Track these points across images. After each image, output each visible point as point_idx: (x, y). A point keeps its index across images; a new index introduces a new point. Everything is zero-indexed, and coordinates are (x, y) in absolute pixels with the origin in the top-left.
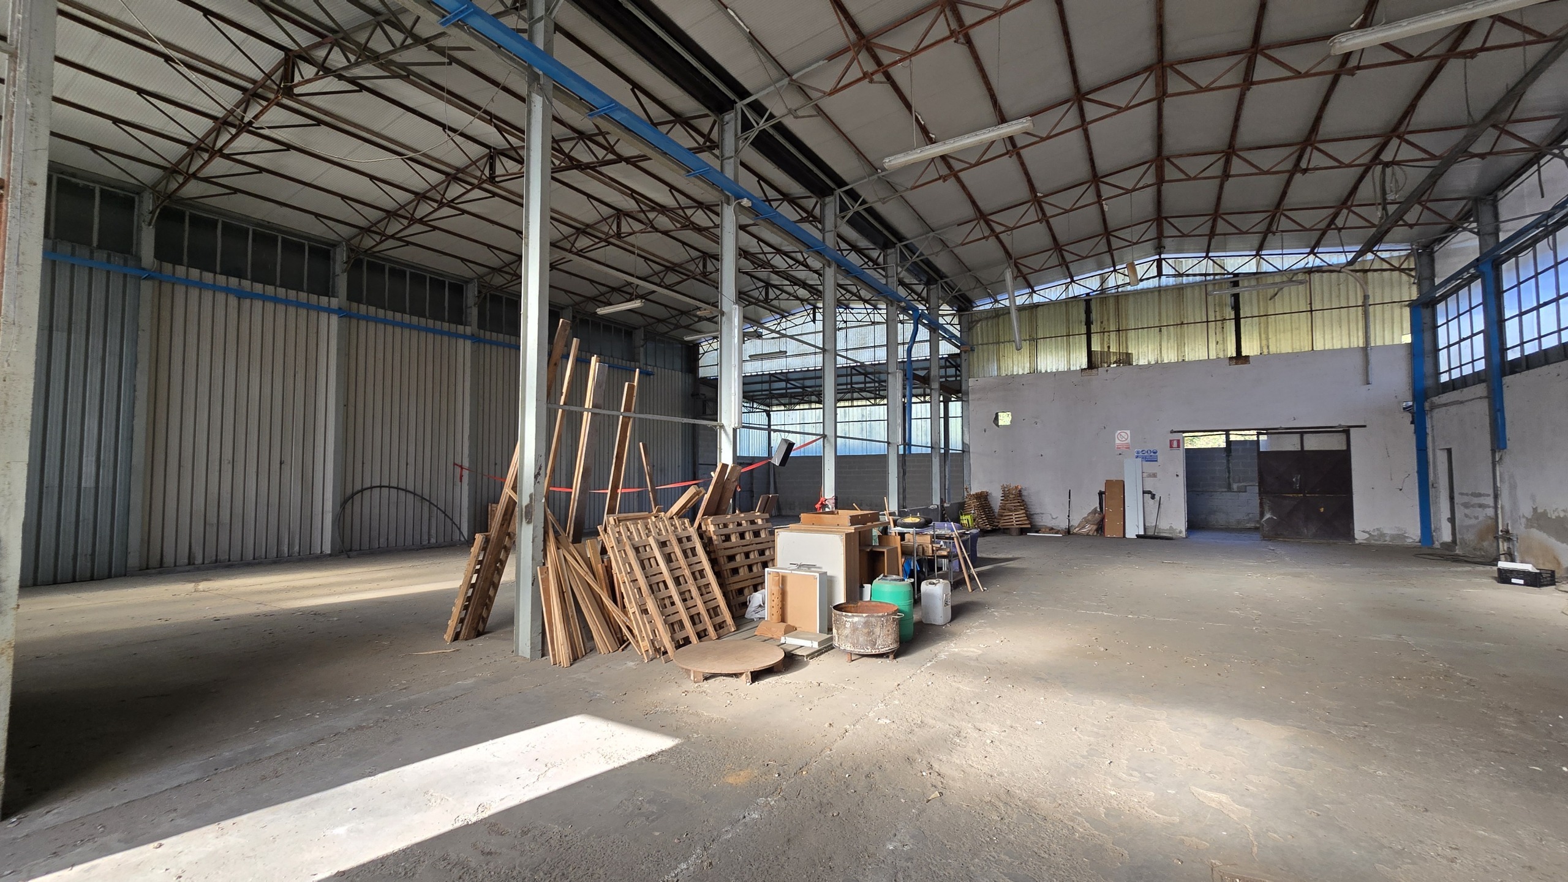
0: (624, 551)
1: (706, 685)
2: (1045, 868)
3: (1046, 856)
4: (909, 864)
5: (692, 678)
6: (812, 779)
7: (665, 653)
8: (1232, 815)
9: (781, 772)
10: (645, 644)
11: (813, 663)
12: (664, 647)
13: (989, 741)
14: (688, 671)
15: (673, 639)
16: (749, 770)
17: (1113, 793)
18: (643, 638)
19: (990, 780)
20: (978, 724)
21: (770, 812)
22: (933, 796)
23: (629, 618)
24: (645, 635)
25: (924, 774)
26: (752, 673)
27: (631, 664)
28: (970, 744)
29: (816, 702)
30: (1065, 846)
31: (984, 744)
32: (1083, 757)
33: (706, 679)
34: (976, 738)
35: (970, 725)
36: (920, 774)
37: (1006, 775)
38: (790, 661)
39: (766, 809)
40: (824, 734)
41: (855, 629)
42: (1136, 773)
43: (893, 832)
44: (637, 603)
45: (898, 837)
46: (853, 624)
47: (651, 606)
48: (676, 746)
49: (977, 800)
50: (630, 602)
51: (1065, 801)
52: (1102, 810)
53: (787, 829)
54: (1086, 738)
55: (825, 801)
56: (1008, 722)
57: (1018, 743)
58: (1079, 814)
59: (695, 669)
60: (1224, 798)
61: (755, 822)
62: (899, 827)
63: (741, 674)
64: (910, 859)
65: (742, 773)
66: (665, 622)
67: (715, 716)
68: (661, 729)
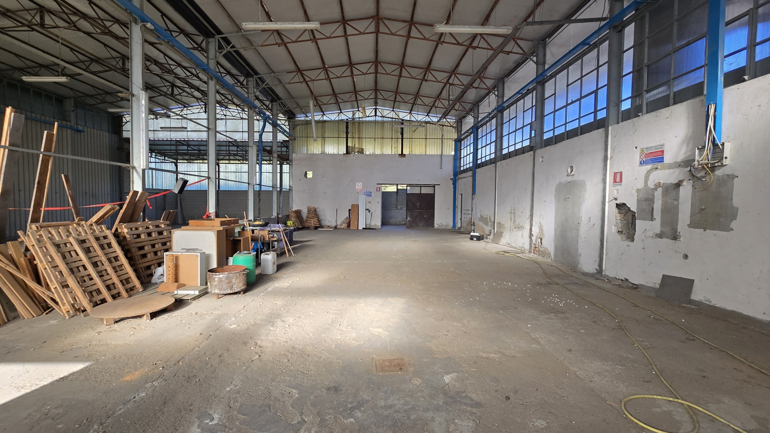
0: (45, 247)
1: (116, 325)
2: (305, 378)
3: (307, 372)
4: (238, 395)
5: (105, 323)
6: (185, 366)
7: (85, 310)
8: (382, 336)
9: (165, 366)
10: (65, 308)
11: (195, 303)
12: (84, 307)
13: (287, 326)
14: (102, 320)
15: (91, 301)
16: (142, 369)
17: (339, 337)
18: (64, 304)
19: (286, 344)
20: (283, 319)
21: (154, 390)
22: (255, 358)
23: (52, 292)
24: (65, 301)
25: (252, 348)
26: (151, 314)
27: (54, 322)
28: (278, 329)
29: (193, 323)
30: (316, 365)
31: (285, 327)
32: (329, 324)
33: (117, 322)
34: (281, 326)
35: (279, 320)
36: (250, 349)
37: (294, 340)
38: (179, 303)
39: (152, 389)
40: (196, 339)
41: (220, 280)
42: (350, 327)
43: (230, 382)
44: (57, 281)
45: (233, 383)
46: (219, 278)
47: (71, 282)
48: (86, 367)
49: (278, 354)
50: (51, 281)
51: (318, 346)
52: (334, 346)
53: (164, 397)
54: (331, 316)
55: (192, 375)
56: (298, 315)
57: (301, 324)
58: (324, 350)
59: (107, 317)
60: (380, 330)
61: (142, 399)
62: (234, 378)
63: (143, 315)
64: (239, 392)
65: (136, 372)
66: (84, 291)
67: (121, 343)
68: (76, 359)
